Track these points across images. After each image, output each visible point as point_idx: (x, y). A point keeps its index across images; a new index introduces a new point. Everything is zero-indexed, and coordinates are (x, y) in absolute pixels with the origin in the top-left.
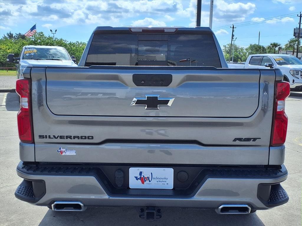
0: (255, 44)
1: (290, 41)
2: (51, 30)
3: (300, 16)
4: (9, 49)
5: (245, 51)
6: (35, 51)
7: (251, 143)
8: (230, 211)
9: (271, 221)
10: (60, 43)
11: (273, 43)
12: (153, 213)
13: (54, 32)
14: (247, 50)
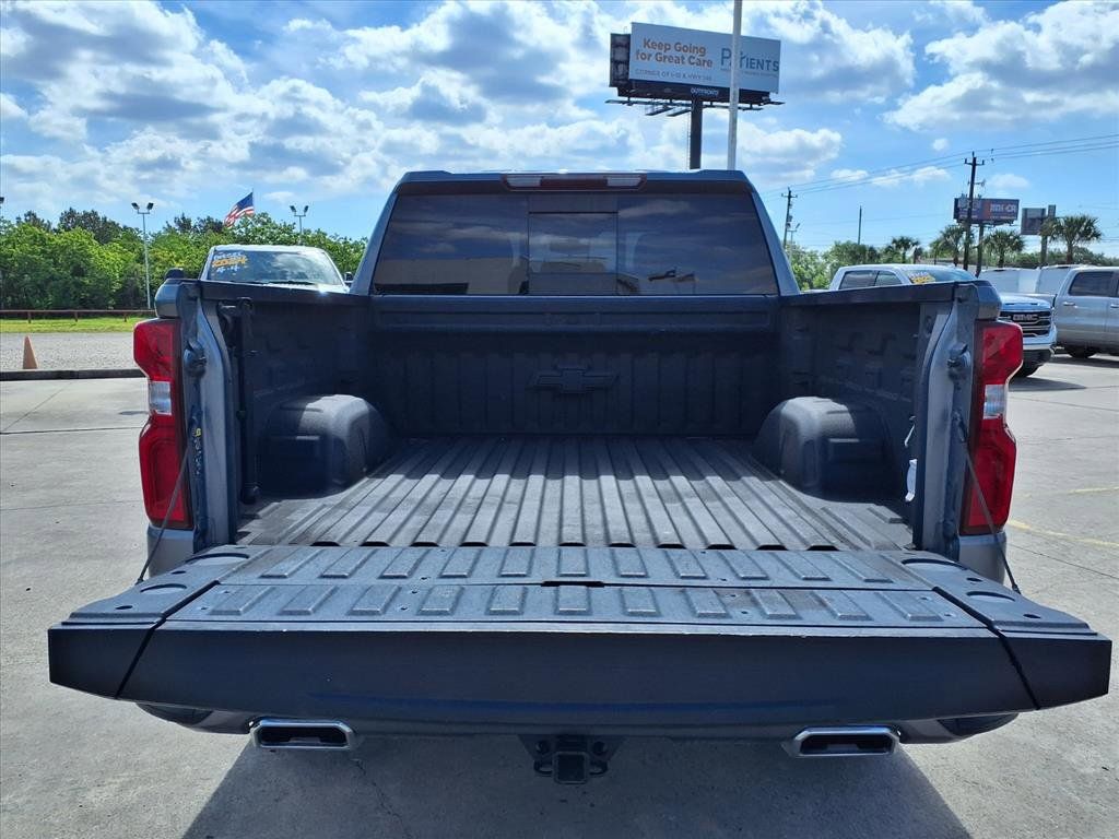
0: (848, 242)
1: (944, 230)
2: (293, 208)
3: (971, 161)
4: (177, 261)
5: (821, 260)
6: (244, 260)
8: (830, 748)
9: (943, 762)
10: (318, 241)
11: (898, 239)
12: (582, 758)
13: (300, 211)
14: (825, 257)
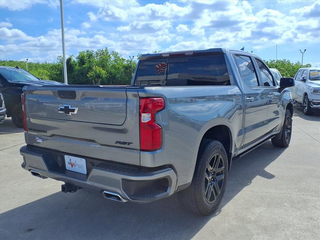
7: (126, 146)
